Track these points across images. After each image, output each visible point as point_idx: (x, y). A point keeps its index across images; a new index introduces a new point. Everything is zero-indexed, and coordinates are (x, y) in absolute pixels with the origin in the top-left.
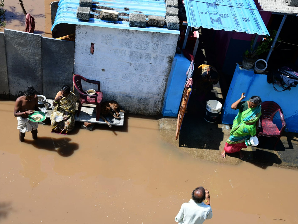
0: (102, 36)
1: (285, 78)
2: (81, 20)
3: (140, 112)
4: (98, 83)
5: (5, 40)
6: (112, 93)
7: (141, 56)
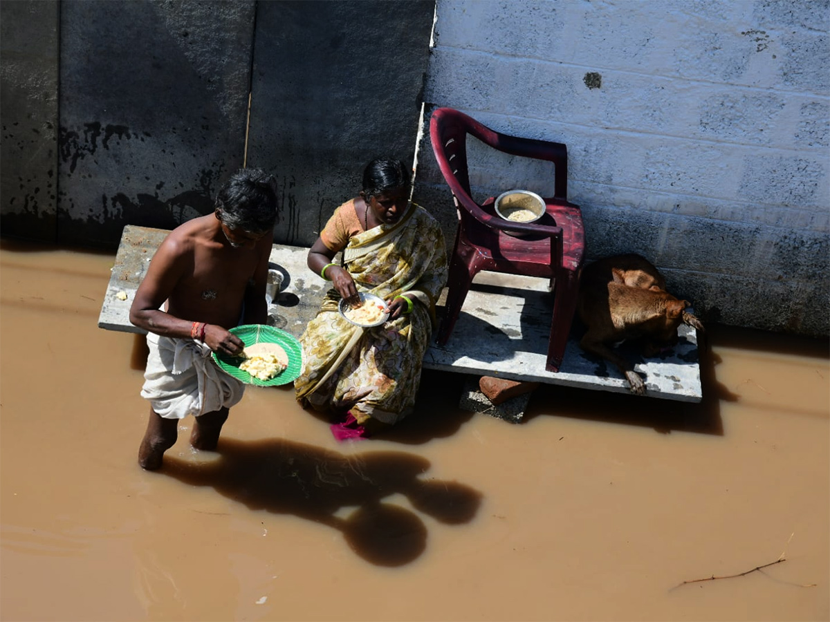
3: (781, 320)
4: (554, 153)
6: (627, 209)
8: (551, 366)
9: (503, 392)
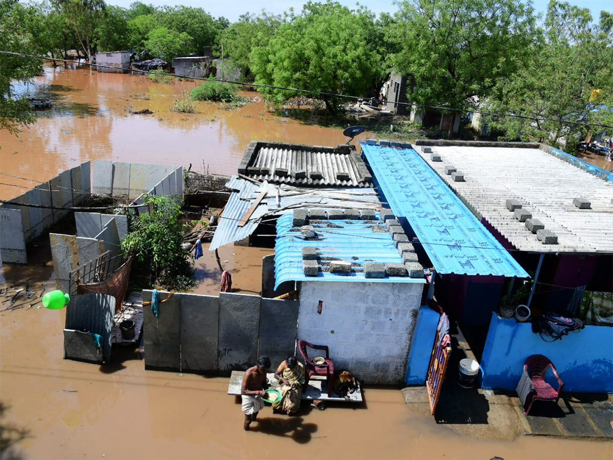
0: (333, 292)
1: (554, 325)
2: (307, 275)
3: (377, 382)
4: (325, 348)
5: (219, 305)
6: (342, 359)
7: (379, 312)
8: (329, 396)
9: (319, 403)
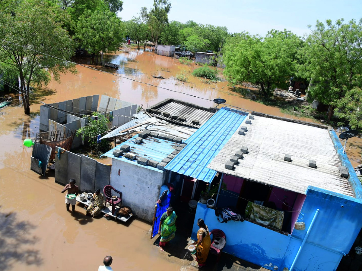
0: (124, 166)
1: (224, 214)
2: (115, 156)
4: (121, 194)
5: (81, 160)
7: (143, 182)
8: (112, 214)
9: (107, 216)
